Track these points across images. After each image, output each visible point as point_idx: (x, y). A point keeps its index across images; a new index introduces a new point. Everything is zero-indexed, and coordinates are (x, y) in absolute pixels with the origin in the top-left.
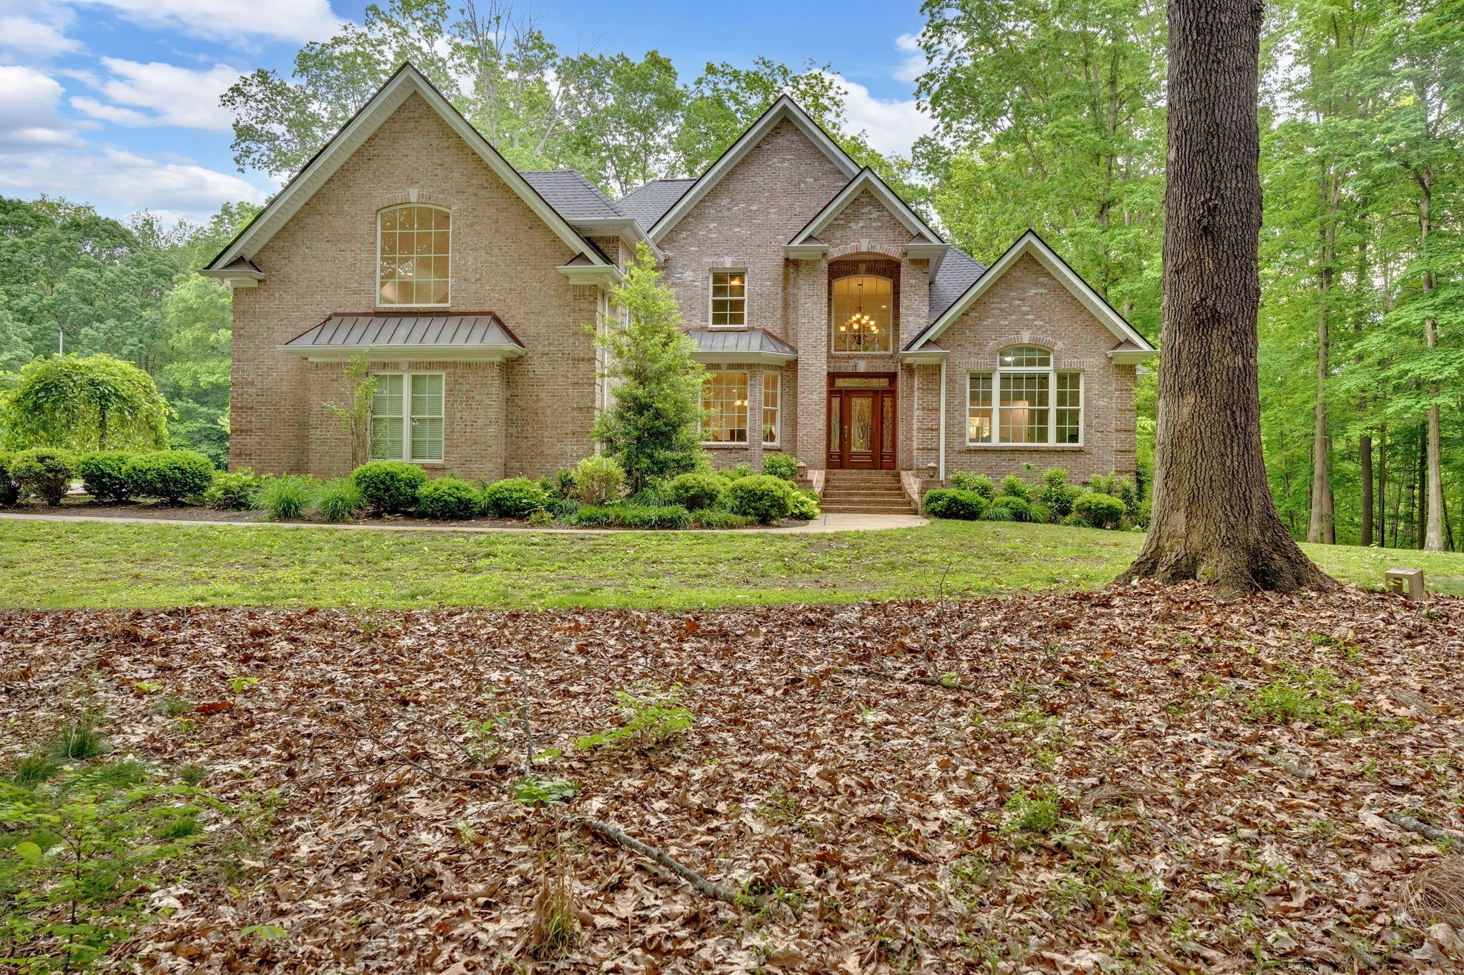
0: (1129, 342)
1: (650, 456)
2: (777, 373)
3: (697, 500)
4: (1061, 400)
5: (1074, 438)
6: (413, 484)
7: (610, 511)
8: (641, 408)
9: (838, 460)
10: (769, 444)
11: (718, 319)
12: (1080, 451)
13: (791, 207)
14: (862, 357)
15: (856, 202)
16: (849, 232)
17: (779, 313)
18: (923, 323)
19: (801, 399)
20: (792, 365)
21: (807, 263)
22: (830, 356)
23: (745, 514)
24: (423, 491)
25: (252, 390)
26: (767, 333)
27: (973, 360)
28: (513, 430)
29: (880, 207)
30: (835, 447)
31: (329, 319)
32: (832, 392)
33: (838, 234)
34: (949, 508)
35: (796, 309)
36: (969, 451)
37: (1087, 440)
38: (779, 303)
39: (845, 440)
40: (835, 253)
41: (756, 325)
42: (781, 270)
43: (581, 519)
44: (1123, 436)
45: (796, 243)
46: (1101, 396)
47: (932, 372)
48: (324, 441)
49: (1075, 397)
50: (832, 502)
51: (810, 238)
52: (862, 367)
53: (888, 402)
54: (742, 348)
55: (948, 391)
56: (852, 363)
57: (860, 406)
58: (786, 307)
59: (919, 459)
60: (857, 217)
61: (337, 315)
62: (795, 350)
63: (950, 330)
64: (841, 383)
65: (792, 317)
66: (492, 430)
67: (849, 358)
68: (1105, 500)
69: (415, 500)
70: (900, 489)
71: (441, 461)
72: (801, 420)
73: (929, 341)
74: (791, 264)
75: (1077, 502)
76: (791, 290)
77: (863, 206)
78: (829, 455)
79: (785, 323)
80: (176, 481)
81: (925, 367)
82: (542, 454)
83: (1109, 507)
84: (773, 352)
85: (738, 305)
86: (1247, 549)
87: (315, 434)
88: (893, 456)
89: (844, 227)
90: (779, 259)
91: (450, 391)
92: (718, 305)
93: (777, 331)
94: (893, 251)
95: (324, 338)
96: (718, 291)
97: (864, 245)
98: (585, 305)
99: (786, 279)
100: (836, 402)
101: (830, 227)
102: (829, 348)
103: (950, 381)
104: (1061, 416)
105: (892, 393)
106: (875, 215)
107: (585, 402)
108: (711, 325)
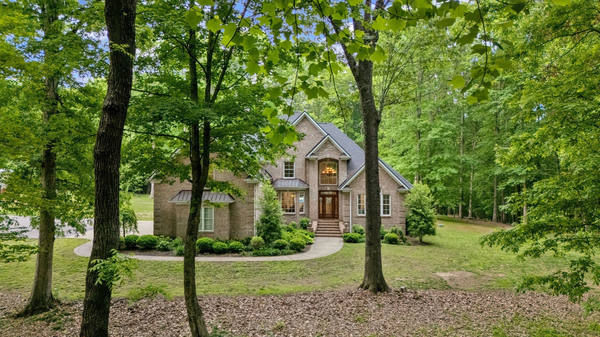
0: (403, 187)
1: (270, 234)
2: (304, 192)
3: (282, 247)
4: (384, 202)
5: (388, 213)
6: (211, 245)
7: (261, 251)
8: (267, 221)
9: (322, 216)
10: (301, 213)
11: (286, 176)
12: (389, 217)
13: (307, 143)
14: (328, 186)
15: (326, 143)
16: (324, 152)
17: (304, 174)
18: (345, 178)
19: (310, 200)
20: (308, 190)
21: (312, 161)
22: (319, 186)
23: (294, 249)
24: (214, 247)
25: (159, 211)
26: (300, 180)
27: (359, 191)
28: (232, 222)
29: (333, 145)
30: (321, 213)
31: (181, 192)
32: (320, 195)
33: (321, 152)
34: (349, 239)
35: (309, 173)
36: (358, 217)
37: (392, 214)
38: (304, 171)
39: (324, 210)
40: (320, 158)
41: (297, 178)
42: (304, 162)
43: (254, 254)
44: (402, 213)
45: (308, 156)
46: (395, 201)
47: (347, 194)
48: (180, 226)
49: (388, 202)
50: (319, 233)
51: (312, 154)
52: (328, 189)
53: (336, 199)
54: (293, 186)
55: (352, 200)
56: (325, 187)
57: (329, 200)
58: (306, 172)
59: (345, 219)
60: (326, 147)
61: (183, 191)
62: (308, 185)
63: (352, 183)
64: (322, 193)
65: (308, 175)
66: (227, 223)
67: (325, 186)
68: (394, 235)
69: (212, 249)
70: (338, 228)
71: (212, 231)
72: (311, 206)
73: (346, 186)
74: (307, 160)
75: (386, 235)
76: (307, 168)
77: (328, 144)
78: (319, 214)
79: (306, 177)
80: (150, 244)
81: (345, 193)
82: (240, 228)
83: (393, 238)
84: (303, 186)
85: (292, 172)
86: (377, 284)
87: (178, 224)
88: (338, 215)
89: (322, 151)
90: (304, 159)
91: (215, 212)
92: (286, 172)
93: (304, 180)
94: (336, 157)
95: (181, 199)
96: (286, 167)
97: (328, 156)
98: (251, 189)
99: (306, 164)
100: (321, 199)
101: (318, 150)
102: (319, 183)
103: (353, 197)
104: (384, 207)
105: (338, 196)
106: (331, 147)
107: (251, 214)
108: (284, 178)
